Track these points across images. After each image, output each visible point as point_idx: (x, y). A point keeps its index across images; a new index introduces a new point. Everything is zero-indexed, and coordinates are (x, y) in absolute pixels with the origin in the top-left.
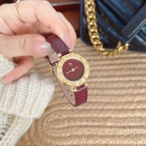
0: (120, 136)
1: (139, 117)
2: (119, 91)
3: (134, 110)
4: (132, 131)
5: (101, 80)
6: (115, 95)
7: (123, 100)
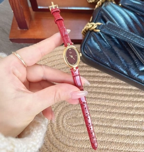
0: (122, 136)
2: (123, 97)
5: (109, 86)
6: (119, 101)
7: (126, 106)
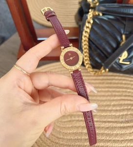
1: (114, 115)
3: (111, 111)
4: (110, 124)
